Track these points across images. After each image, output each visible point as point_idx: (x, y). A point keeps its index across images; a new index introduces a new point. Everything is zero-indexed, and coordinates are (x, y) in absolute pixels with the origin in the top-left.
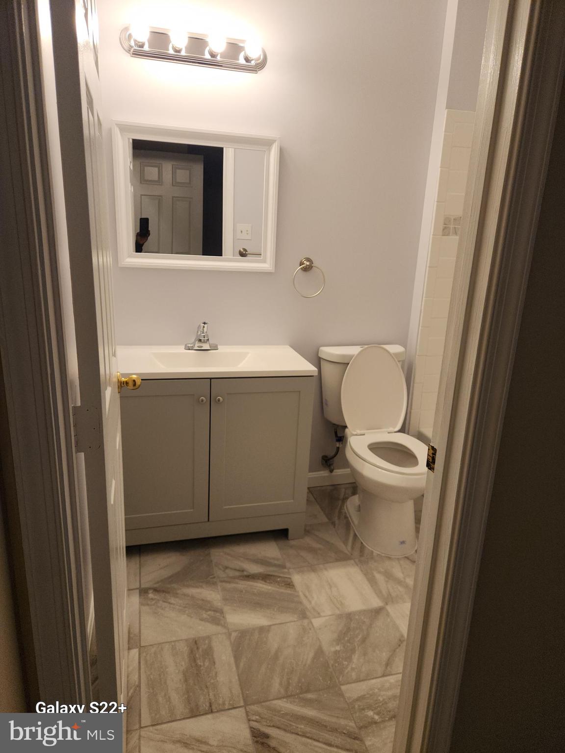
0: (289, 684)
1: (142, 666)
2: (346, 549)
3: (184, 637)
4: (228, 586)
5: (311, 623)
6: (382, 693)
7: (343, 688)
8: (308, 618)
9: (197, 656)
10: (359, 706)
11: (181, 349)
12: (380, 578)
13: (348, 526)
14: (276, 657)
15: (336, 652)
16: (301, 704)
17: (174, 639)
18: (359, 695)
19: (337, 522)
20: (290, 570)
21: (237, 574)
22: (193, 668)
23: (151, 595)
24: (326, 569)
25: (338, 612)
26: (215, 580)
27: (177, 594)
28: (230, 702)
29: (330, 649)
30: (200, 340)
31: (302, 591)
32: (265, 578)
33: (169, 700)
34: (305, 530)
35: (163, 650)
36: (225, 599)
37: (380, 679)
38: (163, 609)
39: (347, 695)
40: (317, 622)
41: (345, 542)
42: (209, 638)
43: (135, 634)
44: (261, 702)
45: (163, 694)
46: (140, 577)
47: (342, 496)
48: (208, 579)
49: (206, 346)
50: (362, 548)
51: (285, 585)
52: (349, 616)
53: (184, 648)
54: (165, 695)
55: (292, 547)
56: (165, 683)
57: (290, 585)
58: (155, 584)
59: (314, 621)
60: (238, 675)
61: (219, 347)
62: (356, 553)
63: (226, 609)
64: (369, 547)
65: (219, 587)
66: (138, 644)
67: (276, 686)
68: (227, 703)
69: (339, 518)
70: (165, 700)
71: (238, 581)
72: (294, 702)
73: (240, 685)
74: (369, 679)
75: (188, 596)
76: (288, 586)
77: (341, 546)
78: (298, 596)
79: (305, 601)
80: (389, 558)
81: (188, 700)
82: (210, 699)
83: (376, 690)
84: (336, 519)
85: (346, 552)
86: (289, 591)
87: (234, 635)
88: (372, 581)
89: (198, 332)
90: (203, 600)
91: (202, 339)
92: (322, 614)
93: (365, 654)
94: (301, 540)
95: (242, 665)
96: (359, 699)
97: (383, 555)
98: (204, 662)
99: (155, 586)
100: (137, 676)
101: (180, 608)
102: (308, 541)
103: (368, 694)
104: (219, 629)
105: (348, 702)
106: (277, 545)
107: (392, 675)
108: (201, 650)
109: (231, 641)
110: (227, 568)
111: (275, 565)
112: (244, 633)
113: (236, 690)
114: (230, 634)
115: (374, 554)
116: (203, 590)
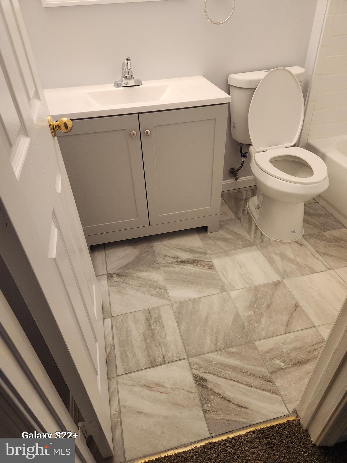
0: (217, 341)
1: (114, 331)
2: (250, 238)
3: (141, 308)
4: (168, 269)
5: (229, 295)
6: (285, 346)
7: (257, 343)
8: (227, 291)
9: (151, 322)
10: (269, 357)
11: (111, 88)
12: (277, 258)
13: (250, 219)
14: (206, 322)
15: (249, 316)
16: (227, 356)
17: (134, 310)
18: (269, 349)
19: (242, 218)
20: (211, 256)
21: (174, 260)
22: (149, 331)
23: (115, 279)
24: (236, 254)
25: (248, 286)
26: (158, 265)
27: (133, 277)
28: (177, 355)
29: (245, 314)
30: (126, 77)
31: (220, 271)
32: (193, 262)
33: (135, 355)
34: (220, 225)
35: (127, 319)
36: (166, 279)
37: (283, 336)
38: (124, 289)
39: (259, 349)
40: (233, 294)
41: (249, 233)
42: (158, 308)
43: (107, 308)
44: (199, 355)
45: (130, 350)
46: (106, 265)
47: (244, 198)
48: (153, 265)
49: (132, 83)
50: (262, 236)
51: (208, 267)
52: (256, 289)
53: (141, 317)
54: (132, 352)
55: (210, 238)
56: (131, 343)
57: (211, 267)
58: (118, 270)
59: (231, 293)
60: (181, 335)
61: (143, 82)
62: (258, 241)
63: (168, 286)
64: (267, 235)
65: (162, 271)
66: (110, 315)
67: (208, 343)
68: (175, 356)
69: (243, 215)
70: (132, 355)
71: (175, 265)
72: (223, 355)
73: (183, 342)
74: (275, 336)
75: (141, 278)
76: (210, 268)
77: (246, 236)
78: (218, 275)
79: (223, 279)
80: (283, 243)
81: (148, 356)
82: (163, 354)
83: (281, 345)
84: (241, 215)
85: (251, 240)
86: (211, 271)
87: (175, 305)
88: (271, 262)
89: (123, 69)
90: (151, 281)
91: (127, 75)
92: (236, 288)
93: (270, 317)
94: (217, 233)
95: (183, 327)
96: (268, 352)
97: (278, 241)
98: (156, 326)
99: (118, 271)
100: (111, 338)
101: (136, 287)
102: (222, 233)
103: (275, 347)
104: (165, 302)
105: (261, 354)
106: (200, 237)
107: (291, 332)
108: (153, 317)
109: (173, 310)
110: (165, 256)
111: (200, 253)
112: (182, 304)
113: (180, 346)
114: (172, 306)
115: (272, 240)
116: (150, 273)
